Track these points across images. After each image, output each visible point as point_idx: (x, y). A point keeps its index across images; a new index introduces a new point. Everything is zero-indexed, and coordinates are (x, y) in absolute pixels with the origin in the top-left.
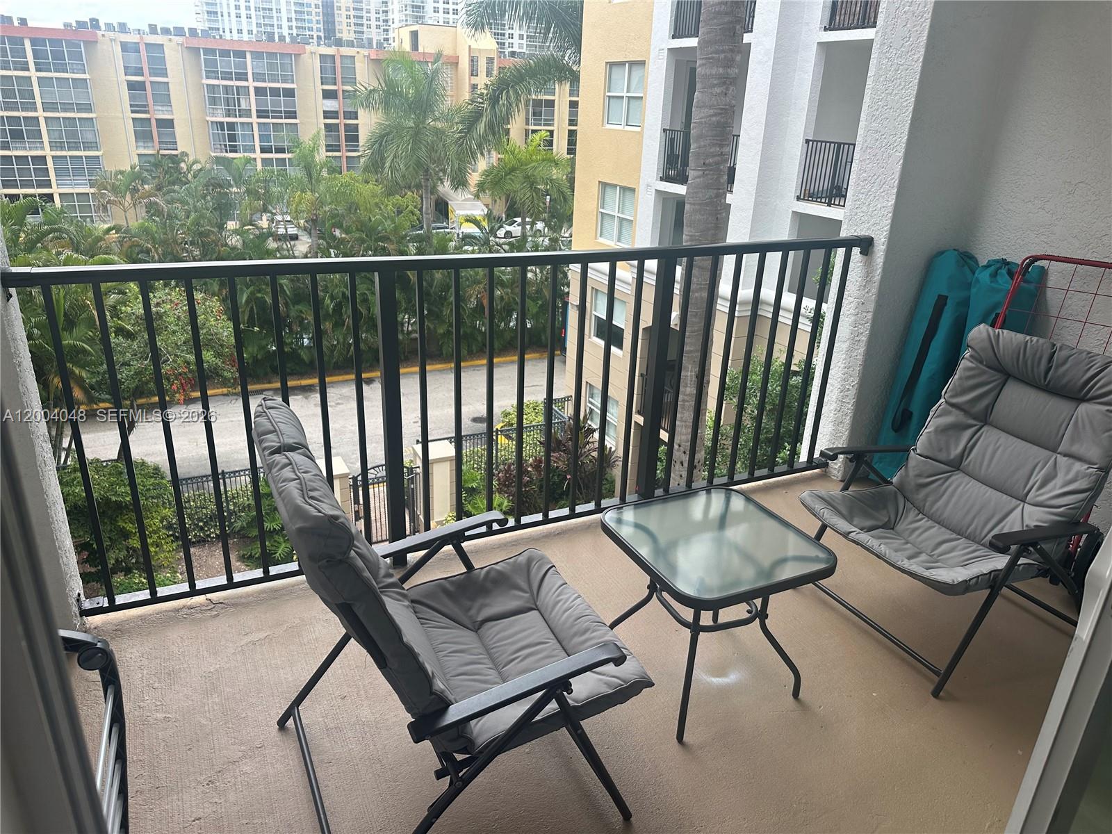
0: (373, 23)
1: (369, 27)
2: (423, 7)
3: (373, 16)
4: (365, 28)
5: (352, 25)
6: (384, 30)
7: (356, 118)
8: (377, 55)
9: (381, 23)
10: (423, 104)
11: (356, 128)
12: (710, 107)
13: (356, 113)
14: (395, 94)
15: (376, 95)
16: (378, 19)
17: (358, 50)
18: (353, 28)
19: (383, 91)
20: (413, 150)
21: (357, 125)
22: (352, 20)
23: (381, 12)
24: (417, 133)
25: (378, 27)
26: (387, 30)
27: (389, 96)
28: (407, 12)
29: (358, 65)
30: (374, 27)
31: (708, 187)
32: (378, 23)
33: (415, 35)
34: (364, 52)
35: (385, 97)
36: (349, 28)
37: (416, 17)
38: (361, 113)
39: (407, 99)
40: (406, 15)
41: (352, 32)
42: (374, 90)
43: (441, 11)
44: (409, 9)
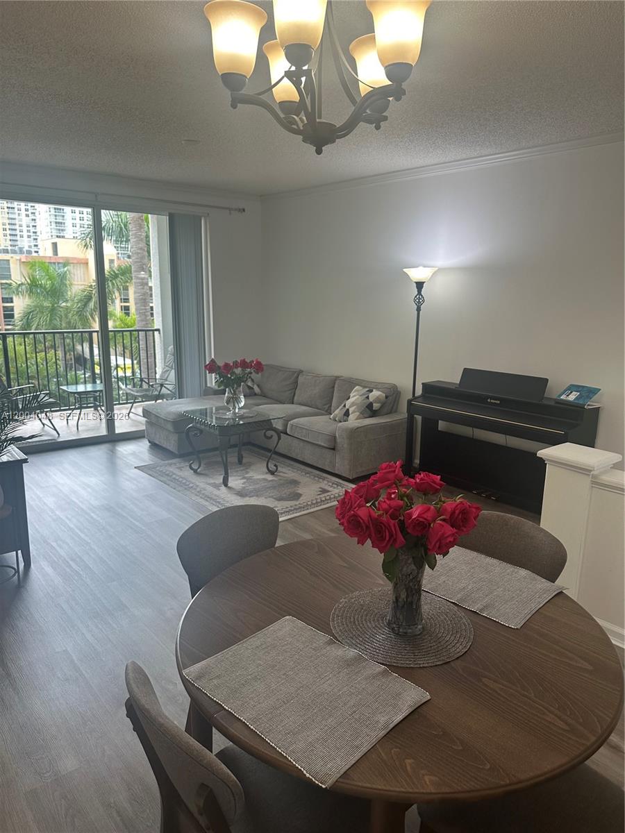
0: (25, 234)
1: (21, 236)
2: (64, 223)
3: (25, 229)
4: (18, 238)
5: (8, 235)
6: (34, 239)
7: (12, 302)
8: (26, 259)
9: (31, 234)
10: (56, 291)
11: (12, 309)
12: (139, 293)
13: (12, 299)
14: (36, 286)
15: (24, 287)
16: (28, 231)
17: (12, 255)
18: (9, 237)
19: (28, 284)
20: (51, 320)
21: (13, 307)
22: (8, 232)
23: (31, 226)
24: (53, 310)
25: (29, 236)
26: (36, 239)
27: (33, 287)
28: (52, 227)
29: (12, 265)
30: (25, 236)
31: (142, 321)
32: (29, 234)
33: (55, 245)
34: (17, 257)
35: (30, 288)
36: (5, 237)
37: (59, 230)
38: (15, 299)
39: (45, 289)
40: (51, 229)
41: (8, 241)
42: (22, 284)
43: (78, 226)
44: (54, 225)
